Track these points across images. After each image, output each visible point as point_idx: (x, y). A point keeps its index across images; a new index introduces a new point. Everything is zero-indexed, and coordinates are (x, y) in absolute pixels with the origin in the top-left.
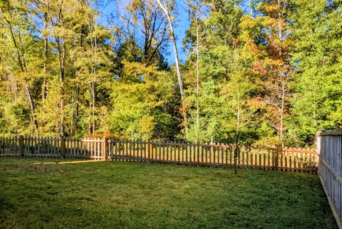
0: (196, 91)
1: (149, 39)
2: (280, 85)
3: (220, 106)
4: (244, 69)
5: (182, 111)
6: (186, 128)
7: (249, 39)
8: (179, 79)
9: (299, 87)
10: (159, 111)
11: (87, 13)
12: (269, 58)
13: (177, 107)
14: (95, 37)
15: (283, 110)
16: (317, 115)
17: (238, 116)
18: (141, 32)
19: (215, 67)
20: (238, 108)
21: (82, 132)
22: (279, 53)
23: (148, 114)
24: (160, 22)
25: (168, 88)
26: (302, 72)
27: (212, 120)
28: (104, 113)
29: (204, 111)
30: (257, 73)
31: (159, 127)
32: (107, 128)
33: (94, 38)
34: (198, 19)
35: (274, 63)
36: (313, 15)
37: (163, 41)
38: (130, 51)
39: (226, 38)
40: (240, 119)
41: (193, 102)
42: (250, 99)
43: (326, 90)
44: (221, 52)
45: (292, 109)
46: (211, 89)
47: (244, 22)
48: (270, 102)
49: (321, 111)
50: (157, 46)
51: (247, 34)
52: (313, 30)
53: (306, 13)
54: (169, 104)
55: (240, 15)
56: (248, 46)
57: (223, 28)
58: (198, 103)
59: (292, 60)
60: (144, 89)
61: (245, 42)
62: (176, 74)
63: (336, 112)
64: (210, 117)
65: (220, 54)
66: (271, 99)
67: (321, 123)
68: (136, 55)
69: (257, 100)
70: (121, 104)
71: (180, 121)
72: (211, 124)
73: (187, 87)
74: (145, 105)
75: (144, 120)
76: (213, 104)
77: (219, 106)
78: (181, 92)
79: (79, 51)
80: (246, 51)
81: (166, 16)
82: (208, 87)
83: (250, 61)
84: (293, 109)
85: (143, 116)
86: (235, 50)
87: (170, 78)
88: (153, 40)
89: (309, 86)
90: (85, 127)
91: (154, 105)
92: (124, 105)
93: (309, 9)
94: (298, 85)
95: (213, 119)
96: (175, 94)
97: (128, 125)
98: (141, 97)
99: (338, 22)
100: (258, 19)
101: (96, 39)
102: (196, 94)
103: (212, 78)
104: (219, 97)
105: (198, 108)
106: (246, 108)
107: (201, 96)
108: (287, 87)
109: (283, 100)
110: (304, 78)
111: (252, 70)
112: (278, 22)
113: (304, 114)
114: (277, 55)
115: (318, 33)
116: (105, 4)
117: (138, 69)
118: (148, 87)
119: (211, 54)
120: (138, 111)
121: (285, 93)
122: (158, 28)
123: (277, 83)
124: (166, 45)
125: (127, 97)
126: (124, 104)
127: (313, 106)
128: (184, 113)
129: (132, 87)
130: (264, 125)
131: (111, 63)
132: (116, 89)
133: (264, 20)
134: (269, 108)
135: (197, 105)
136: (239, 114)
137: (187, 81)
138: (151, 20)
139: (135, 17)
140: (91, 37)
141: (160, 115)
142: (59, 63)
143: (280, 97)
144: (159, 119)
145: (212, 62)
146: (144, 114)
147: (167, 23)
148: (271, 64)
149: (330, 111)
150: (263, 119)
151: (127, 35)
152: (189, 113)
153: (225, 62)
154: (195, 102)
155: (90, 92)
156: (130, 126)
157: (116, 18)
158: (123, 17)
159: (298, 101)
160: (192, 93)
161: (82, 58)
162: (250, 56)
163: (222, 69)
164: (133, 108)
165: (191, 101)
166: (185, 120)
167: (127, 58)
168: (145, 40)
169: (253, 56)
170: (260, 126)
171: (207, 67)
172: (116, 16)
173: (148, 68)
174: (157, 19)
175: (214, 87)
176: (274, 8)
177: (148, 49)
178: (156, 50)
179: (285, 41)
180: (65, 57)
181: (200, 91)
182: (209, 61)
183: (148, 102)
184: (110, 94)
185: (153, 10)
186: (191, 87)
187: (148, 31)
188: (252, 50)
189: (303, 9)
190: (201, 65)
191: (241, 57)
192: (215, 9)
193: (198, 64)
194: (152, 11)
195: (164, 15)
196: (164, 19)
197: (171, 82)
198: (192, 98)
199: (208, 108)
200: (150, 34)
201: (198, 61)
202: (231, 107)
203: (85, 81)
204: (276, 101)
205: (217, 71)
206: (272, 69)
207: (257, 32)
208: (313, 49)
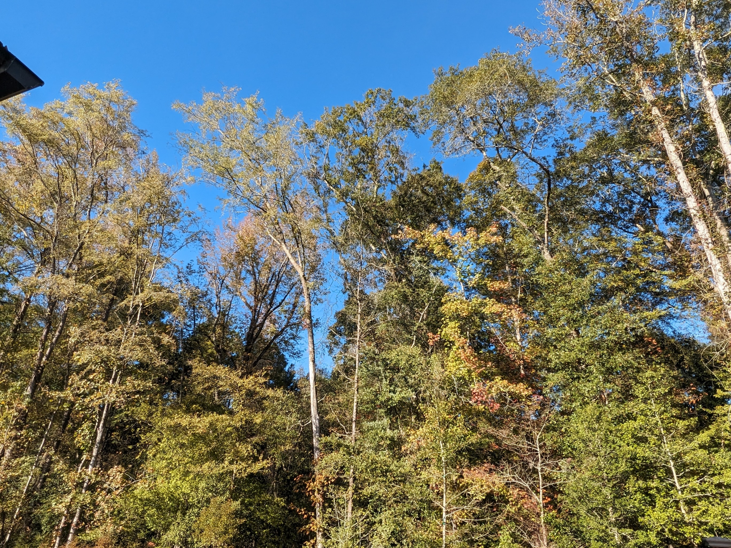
0: (350, 440)
1: (260, 320)
2: (529, 438)
3: (404, 481)
4: (453, 397)
5: (313, 491)
6: (319, 538)
7: (460, 337)
8: (313, 410)
9: (569, 446)
10: (256, 488)
11: (135, 257)
12: (502, 379)
13: (301, 478)
14: (141, 304)
15: (543, 499)
16: (617, 515)
17: (444, 510)
18: (245, 304)
19: (392, 388)
20: (443, 487)
21: (39, 537)
22: (520, 371)
23: (227, 494)
24: (287, 290)
25: (285, 429)
26: (570, 414)
27: (383, 516)
28: (113, 484)
29: (365, 492)
30: (481, 407)
31: (248, 533)
32: (110, 529)
33: (138, 306)
34: (361, 292)
35: (512, 390)
36: (573, 304)
37: (288, 329)
38: (212, 342)
39: (415, 331)
40: (448, 518)
41: (342, 468)
42: (469, 467)
43: (624, 455)
44: (405, 358)
45: (562, 498)
46: (382, 438)
47: (449, 304)
48: (513, 477)
49: (623, 504)
50: (274, 335)
51: (455, 327)
52: (578, 332)
53: (560, 300)
54: (285, 469)
55: (442, 291)
56: (460, 350)
57: (410, 312)
58: (352, 471)
59: (546, 386)
60: (229, 429)
61: (453, 343)
62: (309, 398)
63: (655, 509)
64: (379, 510)
65: (404, 362)
66: (514, 469)
67: (629, 537)
68: (225, 351)
69: (485, 471)
70: (164, 463)
71: (305, 516)
72: (380, 529)
73: (330, 429)
74: (223, 468)
75: (214, 511)
76: (386, 476)
77: (400, 481)
78: (314, 441)
79: (94, 329)
80: (456, 360)
81: (300, 280)
82: (377, 434)
83: (464, 382)
84: (564, 496)
85: (212, 500)
86: (433, 356)
87: (293, 406)
88: (267, 323)
89: (588, 443)
90: (49, 523)
91: (245, 471)
92: (170, 467)
93: (563, 294)
94: (567, 440)
95: (385, 515)
96: (299, 445)
97: (170, 523)
98: (218, 448)
99: (619, 322)
100: (475, 302)
101: (143, 309)
102: (347, 447)
103: (385, 412)
104: (400, 458)
105: (351, 484)
106: (461, 489)
107: (359, 453)
108: (545, 444)
109: (540, 473)
110: (575, 425)
111: (470, 402)
112: (513, 311)
113: (590, 511)
114: (516, 374)
115: (587, 337)
116: (178, 245)
117: (223, 380)
118: (239, 425)
119: (384, 360)
120: (202, 485)
121: (542, 457)
122: (280, 301)
123: (523, 433)
124: (294, 337)
125: (182, 445)
126: (171, 463)
127: (604, 491)
128: (318, 496)
129: (199, 422)
130: (506, 537)
131: (160, 362)
132: (160, 424)
133: (486, 304)
134: (511, 492)
135: (349, 476)
136: (444, 504)
137: (332, 416)
138: (270, 285)
139: (236, 276)
140: (131, 303)
141: (257, 498)
142: (38, 353)
143: (531, 465)
144: (252, 508)
145: (386, 378)
146: (217, 493)
147: (300, 293)
148: (507, 390)
149: (643, 507)
150: (500, 519)
151: (214, 308)
152: (329, 496)
153: (413, 380)
154: (345, 469)
155: (93, 427)
156: (172, 527)
157: (196, 274)
158: (211, 274)
159: (571, 477)
160: (339, 445)
161: (97, 347)
162: (464, 371)
163: (407, 395)
164: (192, 476)
165: (337, 464)
166: (318, 514)
167: (205, 355)
168: (250, 321)
169: (469, 371)
170: (495, 539)
171: (377, 388)
172: (197, 270)
173: (246, 381)
174: (280, 284)
175: (389, 433)
176: (502, 286)
177: (255, 340)
178: (270, 343)
179: (528, 348)
180: (57, 340)
181: (358, 443)
182: (380, 375)
183: (231, 463)
184: (142, 436)
185: (276, 268)
186: (338, 430)
187: (259, 306)
188: (468, 359)
189: (553, 293)
190: (362, 383)
191: (447, 373)
192: (394, 277)
193: (356, 379)
194: (273, 270)
195: (296, 280)
196: (296, 286)
197: (294, 415)
198: (338, 456)
199: (375, 486)
200: (263, 312)
201: (357, 372)
202: (429, 485)
203: (87, 400)
204: (525, 476)
205: (397, 397)
206: (510, 402)
207: (476, 326)
208: (583, 366)
